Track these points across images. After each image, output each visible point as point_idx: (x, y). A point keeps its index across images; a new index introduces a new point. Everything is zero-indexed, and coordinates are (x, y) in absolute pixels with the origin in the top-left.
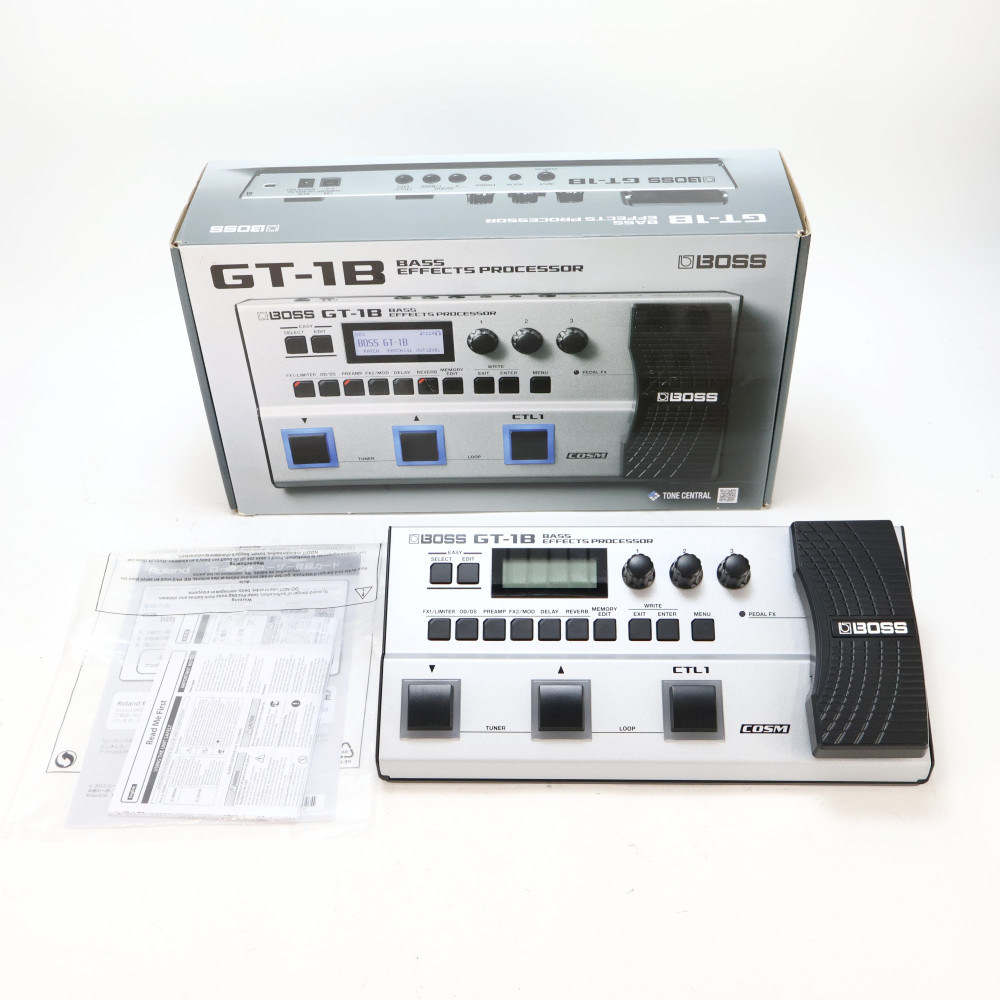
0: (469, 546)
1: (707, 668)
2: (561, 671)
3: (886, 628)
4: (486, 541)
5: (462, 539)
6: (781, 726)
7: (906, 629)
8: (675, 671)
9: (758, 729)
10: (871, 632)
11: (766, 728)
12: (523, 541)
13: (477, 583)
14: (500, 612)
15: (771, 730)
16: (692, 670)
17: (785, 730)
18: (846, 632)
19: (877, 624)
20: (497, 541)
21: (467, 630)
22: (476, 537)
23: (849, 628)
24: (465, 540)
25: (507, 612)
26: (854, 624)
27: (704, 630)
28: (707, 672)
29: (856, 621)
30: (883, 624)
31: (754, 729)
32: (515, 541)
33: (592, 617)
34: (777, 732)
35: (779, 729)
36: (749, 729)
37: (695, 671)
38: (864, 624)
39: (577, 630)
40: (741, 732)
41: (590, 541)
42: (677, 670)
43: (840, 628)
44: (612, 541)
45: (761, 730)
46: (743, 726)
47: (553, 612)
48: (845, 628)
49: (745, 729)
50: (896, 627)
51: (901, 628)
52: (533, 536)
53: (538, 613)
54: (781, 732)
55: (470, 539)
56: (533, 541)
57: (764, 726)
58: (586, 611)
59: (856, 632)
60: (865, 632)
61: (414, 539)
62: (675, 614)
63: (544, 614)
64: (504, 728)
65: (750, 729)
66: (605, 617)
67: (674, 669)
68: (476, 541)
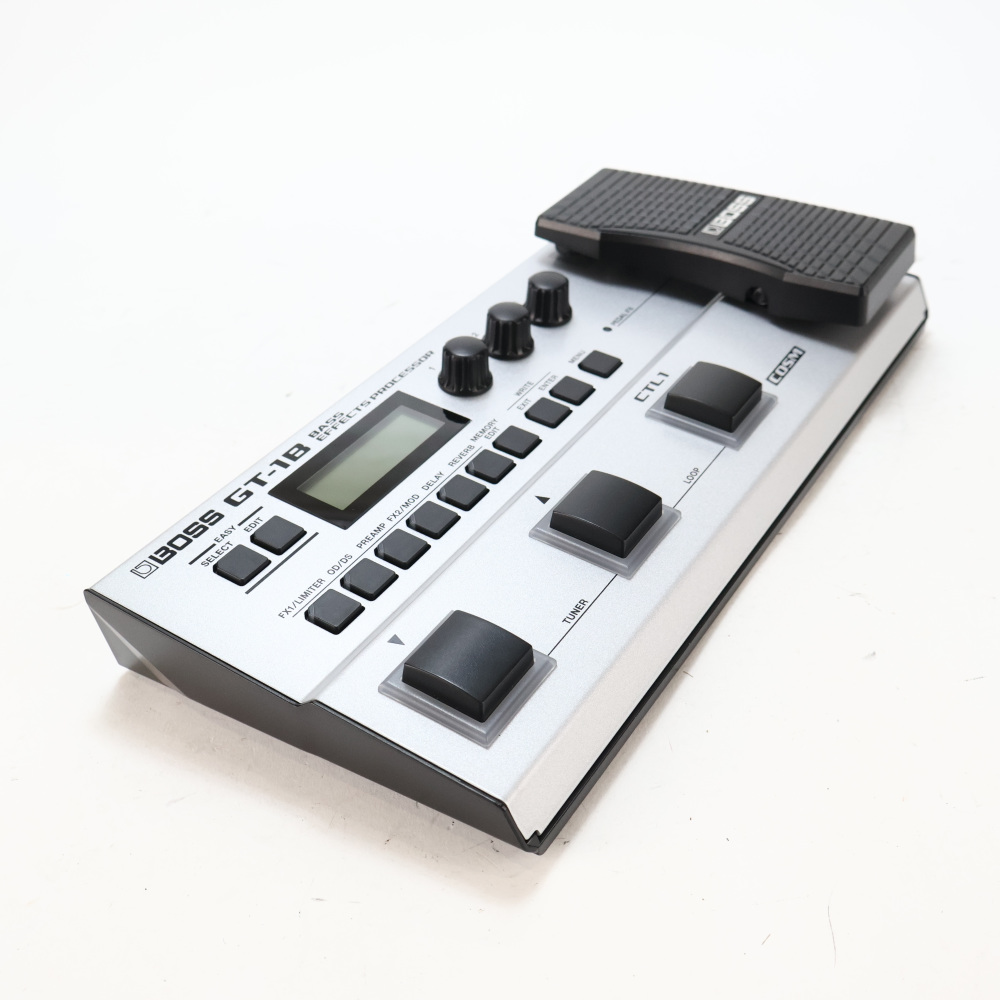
5: (212, 517)
9: (782, 371)
11: (785, 364)
31: (780, 373)
34: (797, 359)
36: (776, 377)
40: (776, 384)
49: (774, 380)
54: (800, 356)
61: (144, 569)
65: (778, 376)
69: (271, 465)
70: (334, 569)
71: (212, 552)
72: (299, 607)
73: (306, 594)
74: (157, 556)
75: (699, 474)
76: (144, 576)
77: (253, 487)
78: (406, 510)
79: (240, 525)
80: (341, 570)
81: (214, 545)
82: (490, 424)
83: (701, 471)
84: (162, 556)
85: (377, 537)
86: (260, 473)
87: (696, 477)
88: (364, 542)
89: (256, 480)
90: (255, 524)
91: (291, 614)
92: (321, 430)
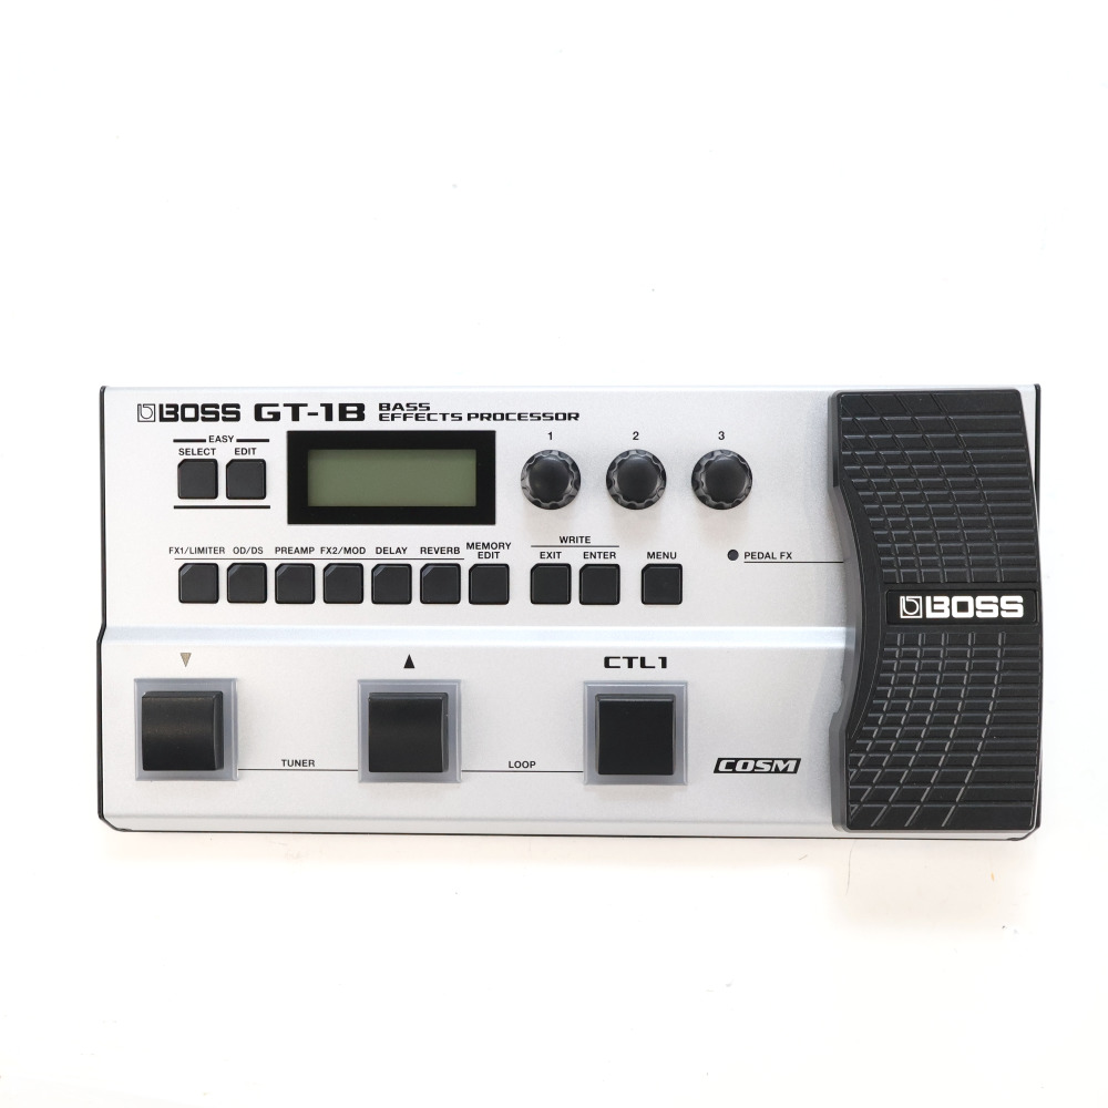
0: (247, 426)
1: (664, 660)
2: (409, 664)
3: (985, 607)
4: (276, 417)
5: (231, 413)
6: (785, 760)
7: (1020, 608)
8: (607, 665)
9: (745, 766)
10: (957, 615)
11: (759, 764)
12: (343, 417)
13: (263, 497)
14: (305, 550)
15: (767, 768)
16: (636, 663)
17: (791, 769)
18: (911, 615)
19: (969, 599)
20: (296, 417)
21: (248, 583)
22: (258, 408)
23: (919, 607)
24: (238, 414)
25: (318, 550)
26: (928, 599)
27: (663, 584)
28: (664, 666)
29: (933, 593)
30: (980, 599)
31: (739, 767)
32: (329, 417)
33: (468, 560)
34: (777, 771)
35: (782, 766)
36: (729, 765)
37: (643, 665)
38: (945, 599)
39: (441, 585)
40: (717, 771)
41: (465, 417)
42: (612, 662)
43: (903, 607)
44: (506, 417)
45: (750, 768)
46: (720, 760)
47: (398, 550)
48: (911, 607)
49: (722, 767)
50: (1004, 606)
51: (1012, 607)
52: (361, 407)
53: (371, 553)
54: (785, 771)
55: (247, 412)
56: (361, 417)
57: (756, 760)
58: (457, 550)
59: (930, 615)
60: (946, 615)
61: (146, 412)
62: (613, 555)
63: (382, 556)
64: (312, 762)
65: (731, 766)
66: (490, 561)
67: (607, 660)
68: (258, 417)
69: (322, 405)
70: (240, 550)
71: (195, 446)
72: (188, 555)
73: (201, 550)
74: (165, 409)
75: (529, 769)
76: (141, 419)
77: (286, 413)
78: (342, 555)
79: (239, 441)
80: (245, 556)
81: (204, 441)
82: (501, 545)
83: (534, 768)
84: (168, 413)
85: (297, 555)
86: (306, 405)
87: (522, 769)
88: (283, 550)
89: (295, 409)
90: (248, 451)
91: (177, 556)
92: (395, 408)
